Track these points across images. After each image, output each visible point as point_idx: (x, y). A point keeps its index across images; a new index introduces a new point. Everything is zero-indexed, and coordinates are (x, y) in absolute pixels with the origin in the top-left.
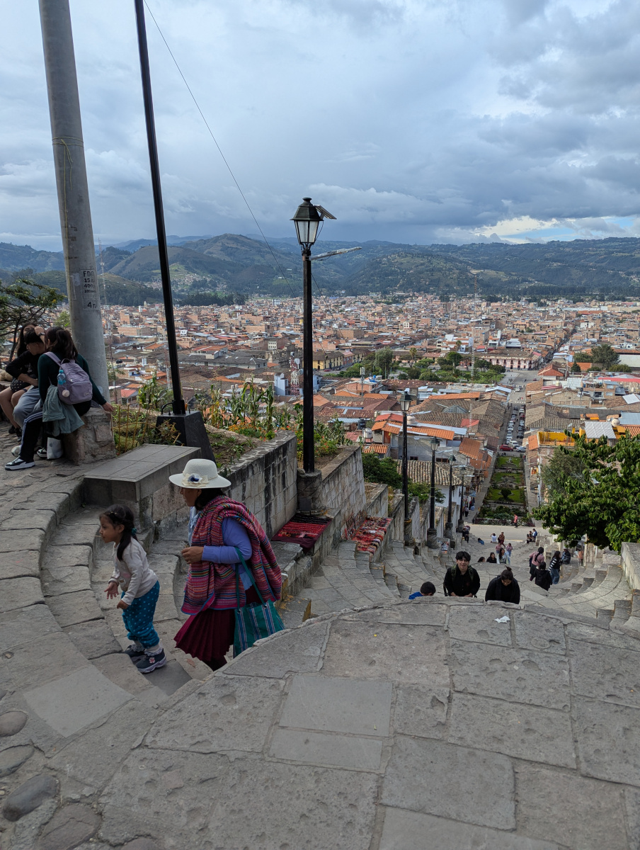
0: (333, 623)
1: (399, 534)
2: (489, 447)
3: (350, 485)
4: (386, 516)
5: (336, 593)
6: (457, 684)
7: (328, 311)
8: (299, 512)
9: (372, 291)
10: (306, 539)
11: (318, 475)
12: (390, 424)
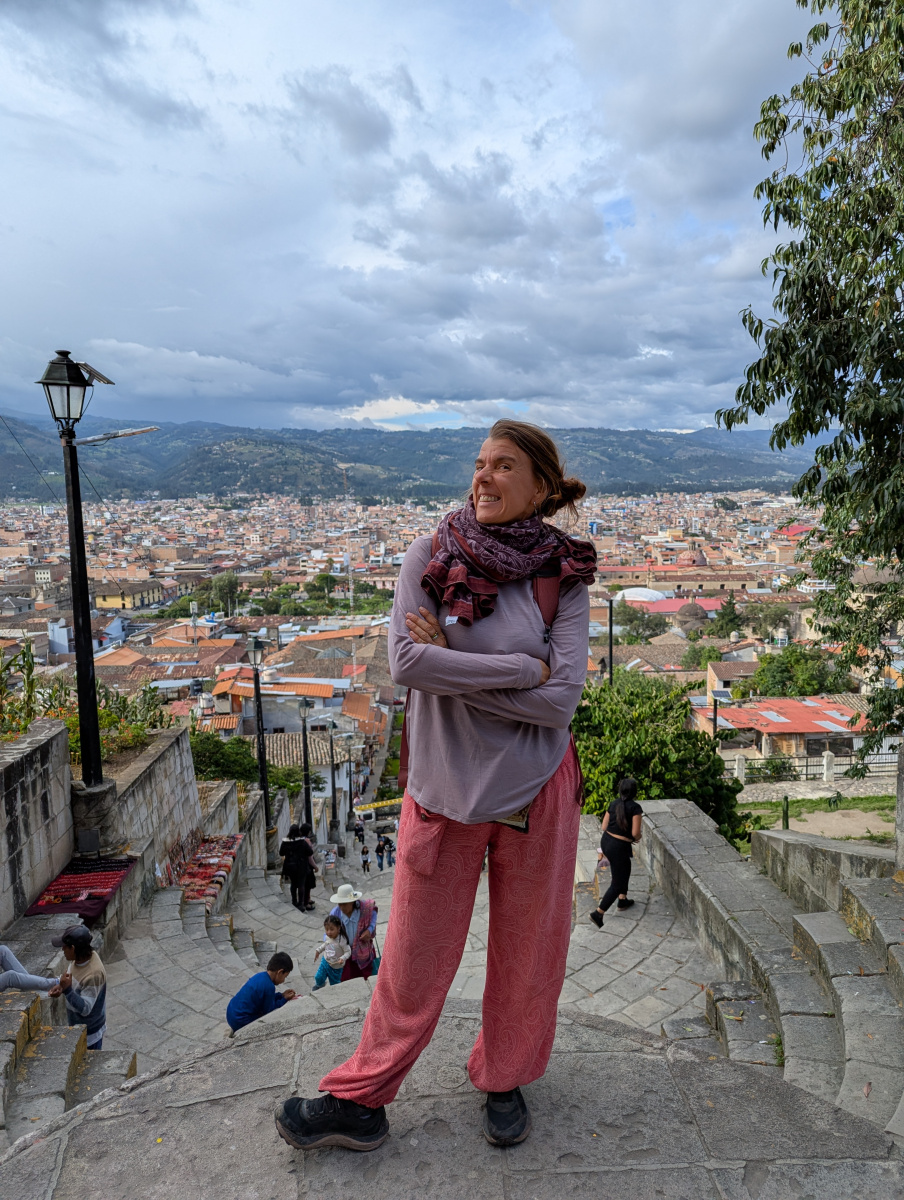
1: (258, 856)
2: (382, 701)
3: (173, 792)
4: (235, 831)
5: (147, 986)
7: (134, 521)
8: (78, 855)
9: (201, 492)
10: (91, 902)
11: (110, 788)
12: (239, 684)
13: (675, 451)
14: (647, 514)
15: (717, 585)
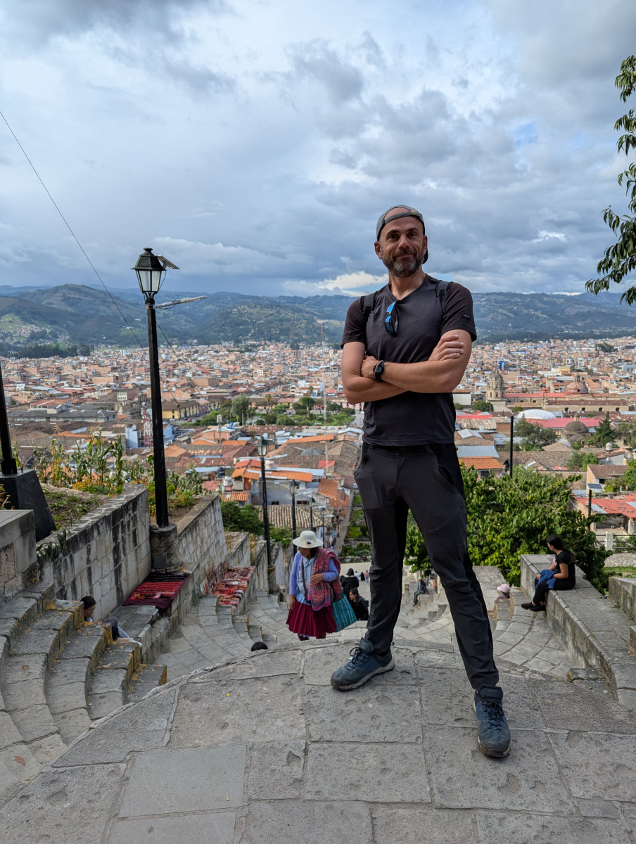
0: (182, 688)
1: (263, 584)
2: (346, 486)
3: (209, 536)
4: (248, 565)
5: (197, 654)
6: (313, 734)
7: (180, 360)
8: (154, 571)
9: (224, 341)
10: (162, 599)
11: (173, 529)
12: (249, 471)
13: (565, 309)
14: (543, 355)
15: (596, 408)
